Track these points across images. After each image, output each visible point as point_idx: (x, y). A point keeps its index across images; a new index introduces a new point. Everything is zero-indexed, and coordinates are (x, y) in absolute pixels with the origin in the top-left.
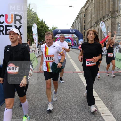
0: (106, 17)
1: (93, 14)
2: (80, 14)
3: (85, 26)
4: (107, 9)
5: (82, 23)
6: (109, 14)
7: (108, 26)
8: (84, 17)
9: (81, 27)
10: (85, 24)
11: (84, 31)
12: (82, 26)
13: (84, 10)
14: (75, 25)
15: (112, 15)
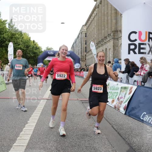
0: (108, 37)
1: (95, 33)
2: (81, 33)
3: (86, 47)
4: (109, 28)
5: (82, 44)
6: (111, 34)
7: (109, 48)
8: (86, 36)
9: (81, 48)
10: (86, 46)
11: (85, 53)
12: (83, 48)
13: (85, 28)
14: (75, 46)
15: (114, 35)
